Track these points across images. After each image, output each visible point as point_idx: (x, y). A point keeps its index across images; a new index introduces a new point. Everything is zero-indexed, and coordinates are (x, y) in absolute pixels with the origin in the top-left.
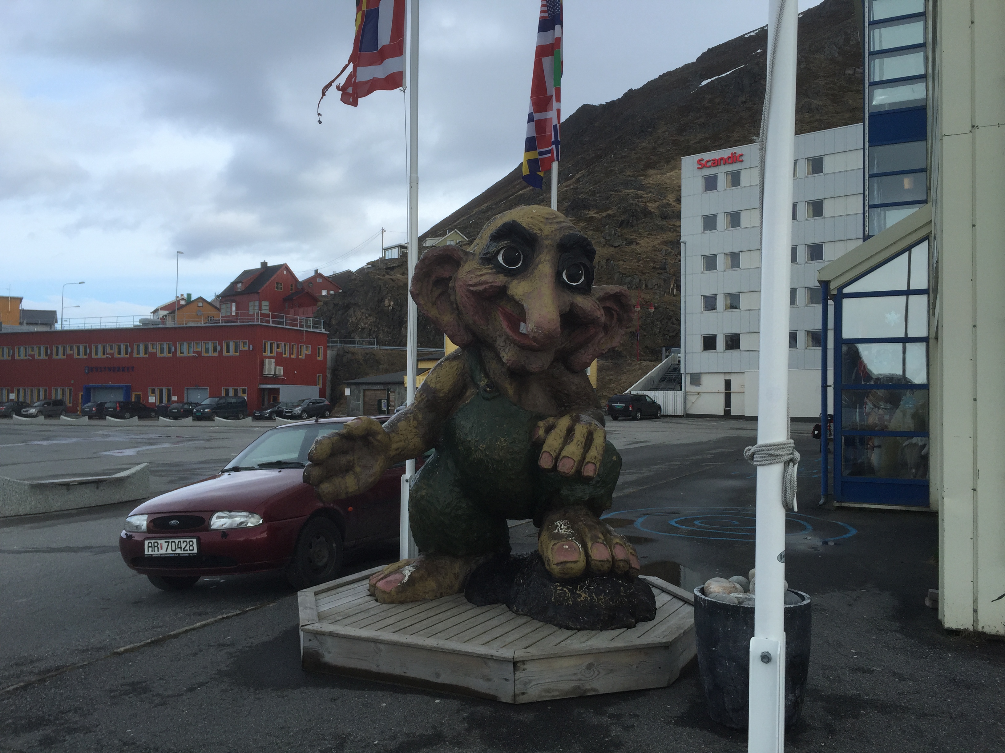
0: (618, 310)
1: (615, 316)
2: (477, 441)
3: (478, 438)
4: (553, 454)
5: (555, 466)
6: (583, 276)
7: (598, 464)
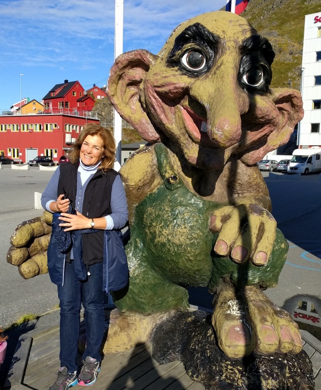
0: (290, 111)
1: (286, 116)
2: (161, 227)
3: (162, 224)
4: (227, 243)
5: (230, 252)
6: (262, 78)
7: (269, 253)
